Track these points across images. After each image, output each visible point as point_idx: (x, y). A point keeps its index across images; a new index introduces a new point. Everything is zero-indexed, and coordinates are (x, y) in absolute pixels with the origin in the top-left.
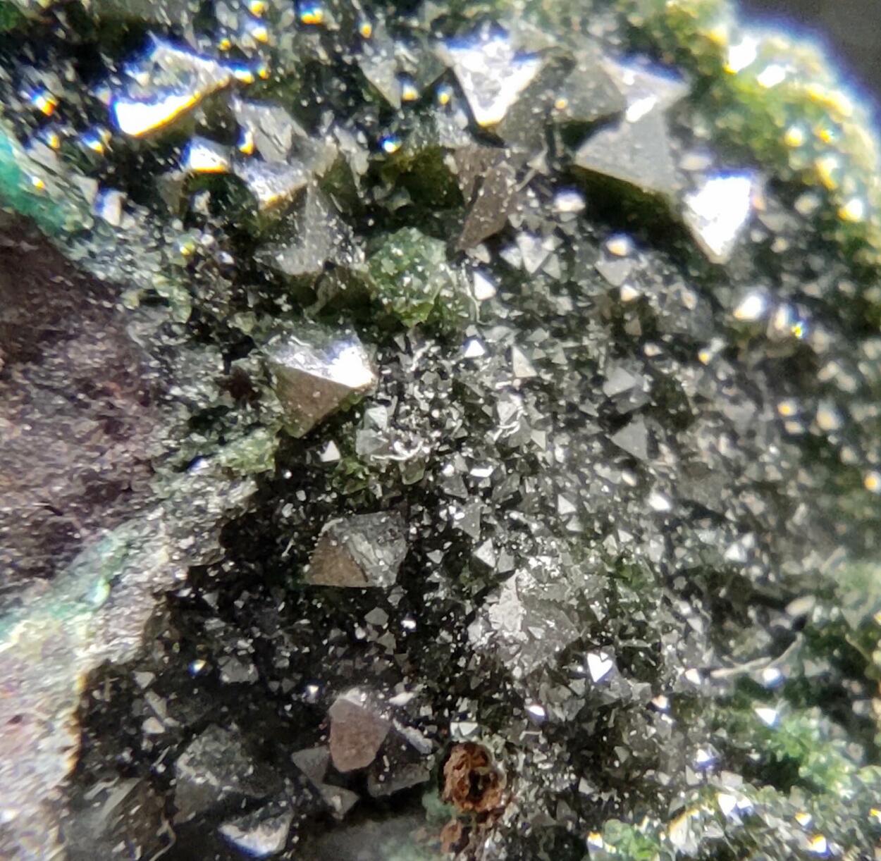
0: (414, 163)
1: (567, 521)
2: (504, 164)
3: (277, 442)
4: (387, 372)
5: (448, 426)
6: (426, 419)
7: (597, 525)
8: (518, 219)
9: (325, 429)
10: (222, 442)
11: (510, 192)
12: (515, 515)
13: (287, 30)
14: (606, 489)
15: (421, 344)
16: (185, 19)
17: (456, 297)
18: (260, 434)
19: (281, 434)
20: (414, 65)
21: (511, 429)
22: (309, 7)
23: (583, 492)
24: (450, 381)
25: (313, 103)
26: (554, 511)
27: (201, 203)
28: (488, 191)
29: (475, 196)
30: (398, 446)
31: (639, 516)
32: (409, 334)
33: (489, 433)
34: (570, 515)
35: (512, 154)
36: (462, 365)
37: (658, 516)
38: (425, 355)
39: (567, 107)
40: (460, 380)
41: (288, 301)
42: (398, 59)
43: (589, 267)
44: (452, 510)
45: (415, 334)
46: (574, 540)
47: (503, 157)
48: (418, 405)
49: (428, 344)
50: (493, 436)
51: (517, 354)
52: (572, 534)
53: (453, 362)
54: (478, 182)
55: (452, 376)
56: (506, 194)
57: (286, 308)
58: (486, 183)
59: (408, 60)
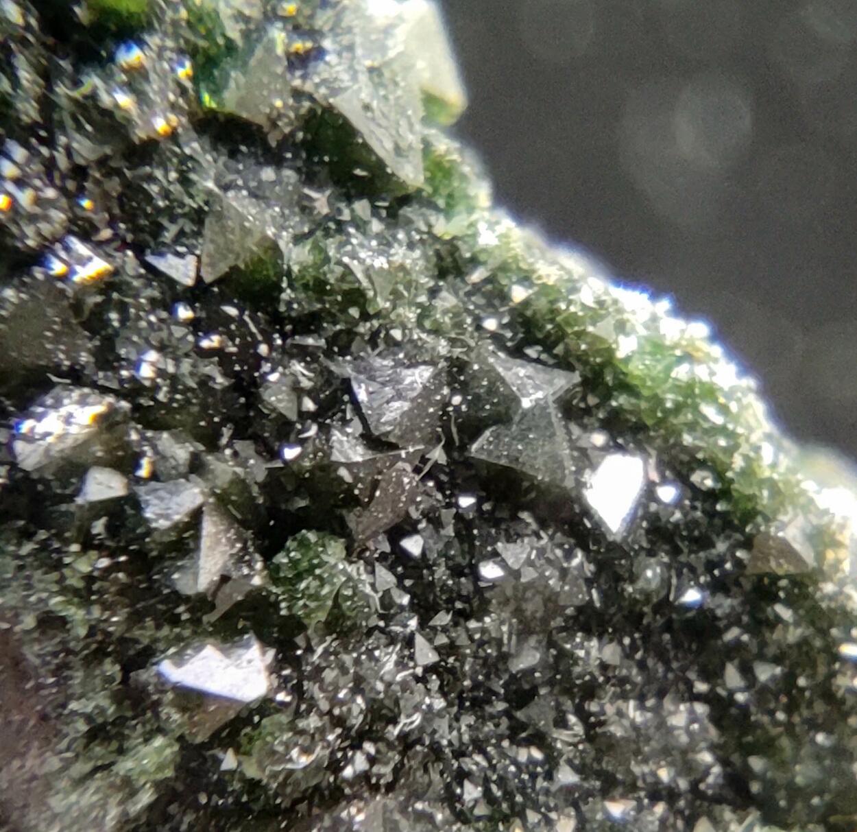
0: (311, 471)
1: (474, 807)
2: (400, 465)
3: (176, 748)
4: (286, 672)
5: (348, 723)
6: (326, 718)
7: (504, 806)
8: (417, 509)
9: (224, 734)
10: (121, 751)
11: (407, 487)
12: (419, 806)
13: (187, 355)
14: (512, 769)
15: (322, 641)
16: (84, 358)
17: (355, 594)
18: (159, 741)
19: (181, 739)
20: (310, 379)
21: (412, 723)
22: (207, 334)
23: (489, 773)
24: (351, 676)
25: (211, 422)
26: (459, 798)
27: (99, 527)
28: (385, 491)
29: (372, 497)
30: (295, 753)
31: (547, 792)
32: (310, 632)
33: (390, 728)
34: (476, 801)
35: (407, 453)
36: (364, 657)
37: (568, 790)
38: (326, 651)
39: (461, 403)
40: (362, 673)
41: (187, 611)
42: (294, 375)
43: (489, 549)
44: (353, 810)
45: (315, 631)
46: (481, 825)
47: (399, 458)
48: (317, 706)
49: (329, 639)
50: (394, 731)
51: (419, 640)
52: (479, 819)
53: (355, 655)
54: (375, 485)
55: (352, 671)
56: (403, 491)
57: (185, 617)
58: (383, 484)
59: (304, 375)
